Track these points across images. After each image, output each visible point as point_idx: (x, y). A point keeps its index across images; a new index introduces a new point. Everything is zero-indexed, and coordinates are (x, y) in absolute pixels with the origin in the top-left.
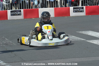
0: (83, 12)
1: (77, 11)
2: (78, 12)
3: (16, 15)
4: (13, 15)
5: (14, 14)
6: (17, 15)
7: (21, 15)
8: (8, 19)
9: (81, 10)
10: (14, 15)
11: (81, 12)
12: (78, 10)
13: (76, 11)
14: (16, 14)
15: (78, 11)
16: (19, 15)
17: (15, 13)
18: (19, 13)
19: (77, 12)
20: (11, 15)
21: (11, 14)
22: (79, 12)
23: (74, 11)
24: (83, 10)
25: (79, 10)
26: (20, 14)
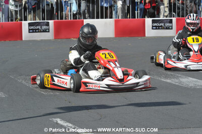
0: (172, 29)
1: (159, 27)
2: (162, 29)
3: (39, 32)
4: (33, 32)
5: (35, 30)
6: (41, 32)
7: (49, 32)
8: (23, 39)
9: (167, 25)
10: (36, 32)
11: (168, 28)
12: (161, 24)
13: (157, 28)
14: (38, 29)
15: (161, 26)
16: (45, 31)
17: (37, 27)
18: (44, 27)
19: (159, 29)
20: (29, 32)
21: (29, 30)
22: (164, 29)
23: (153, 26)
24: (170, 25)
25: (163, 24)
26: (47, 31)
